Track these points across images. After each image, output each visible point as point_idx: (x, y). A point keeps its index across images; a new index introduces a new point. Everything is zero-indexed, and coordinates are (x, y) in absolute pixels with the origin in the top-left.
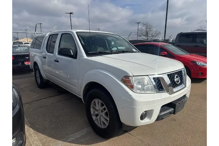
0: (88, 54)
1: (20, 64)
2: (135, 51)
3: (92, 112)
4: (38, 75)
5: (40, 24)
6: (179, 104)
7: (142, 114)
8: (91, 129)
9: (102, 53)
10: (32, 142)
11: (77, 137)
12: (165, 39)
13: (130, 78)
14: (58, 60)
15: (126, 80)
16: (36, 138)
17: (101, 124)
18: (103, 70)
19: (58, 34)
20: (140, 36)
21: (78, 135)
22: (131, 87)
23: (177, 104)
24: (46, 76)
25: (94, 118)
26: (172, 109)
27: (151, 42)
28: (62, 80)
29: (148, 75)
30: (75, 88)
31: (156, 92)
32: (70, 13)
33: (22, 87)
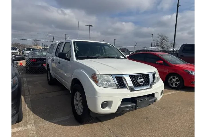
1: (41, 65)
2: (122, 57)
3: (75, 103)
4: (49, 75)
5: (65, 34)
6: (141, 101)
7: (102, 103)
8: (74, 116)
10: (28, 119)
11: (61, 120)
12: (174, 49)
13: (97, 75)
14: (61, 62)
15: (94, 77)
16: (32, 117)
17: (79, 112)
18: (83, 70)
19: (63, 43)
20: (155, 46)
21: (62, 119)
23: (139, 101)
24: (54, 75)
25: (76, 107)
26: (134, 105)
27: (158, 51)
28: (60, 77)
29: (111, 74)
31: (117, 88)
32: (90, 26)
33: (37, 83)
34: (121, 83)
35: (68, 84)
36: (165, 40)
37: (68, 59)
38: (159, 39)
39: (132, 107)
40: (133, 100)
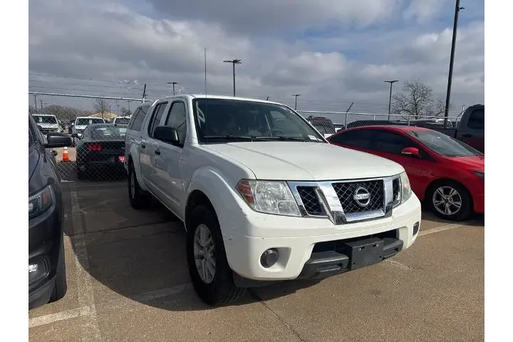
0: (202, 140)
1: (113, 160)
2: (315, 139)
3: (196, 253)
5: (174, 83)
6: (363, 248)
7: (264, 254)
9: (233, 138)
12: (446, 119)
13: (250, 183)
14: (161, 150)
15: (244, 186)
16: (90, 288)
17: (206, 276)
18: (215, 169)
19: (167, 103)
20: (399, 112)
22: (249, 200)
23: (356, 248)
24: (146, 184)
25: (197, 263)
26: (344, 258)
27: (406, 125)
28: (161, 188)
29: (286, 181)
30: (179, 204)
31: (300, 215)
32: (235, 62)
34: (311, 202)
35: (179, 206)
36: (423, 95)
37: (180, 144)
38: (408, 95)
39: (340, 264)
40: (342, 246)
